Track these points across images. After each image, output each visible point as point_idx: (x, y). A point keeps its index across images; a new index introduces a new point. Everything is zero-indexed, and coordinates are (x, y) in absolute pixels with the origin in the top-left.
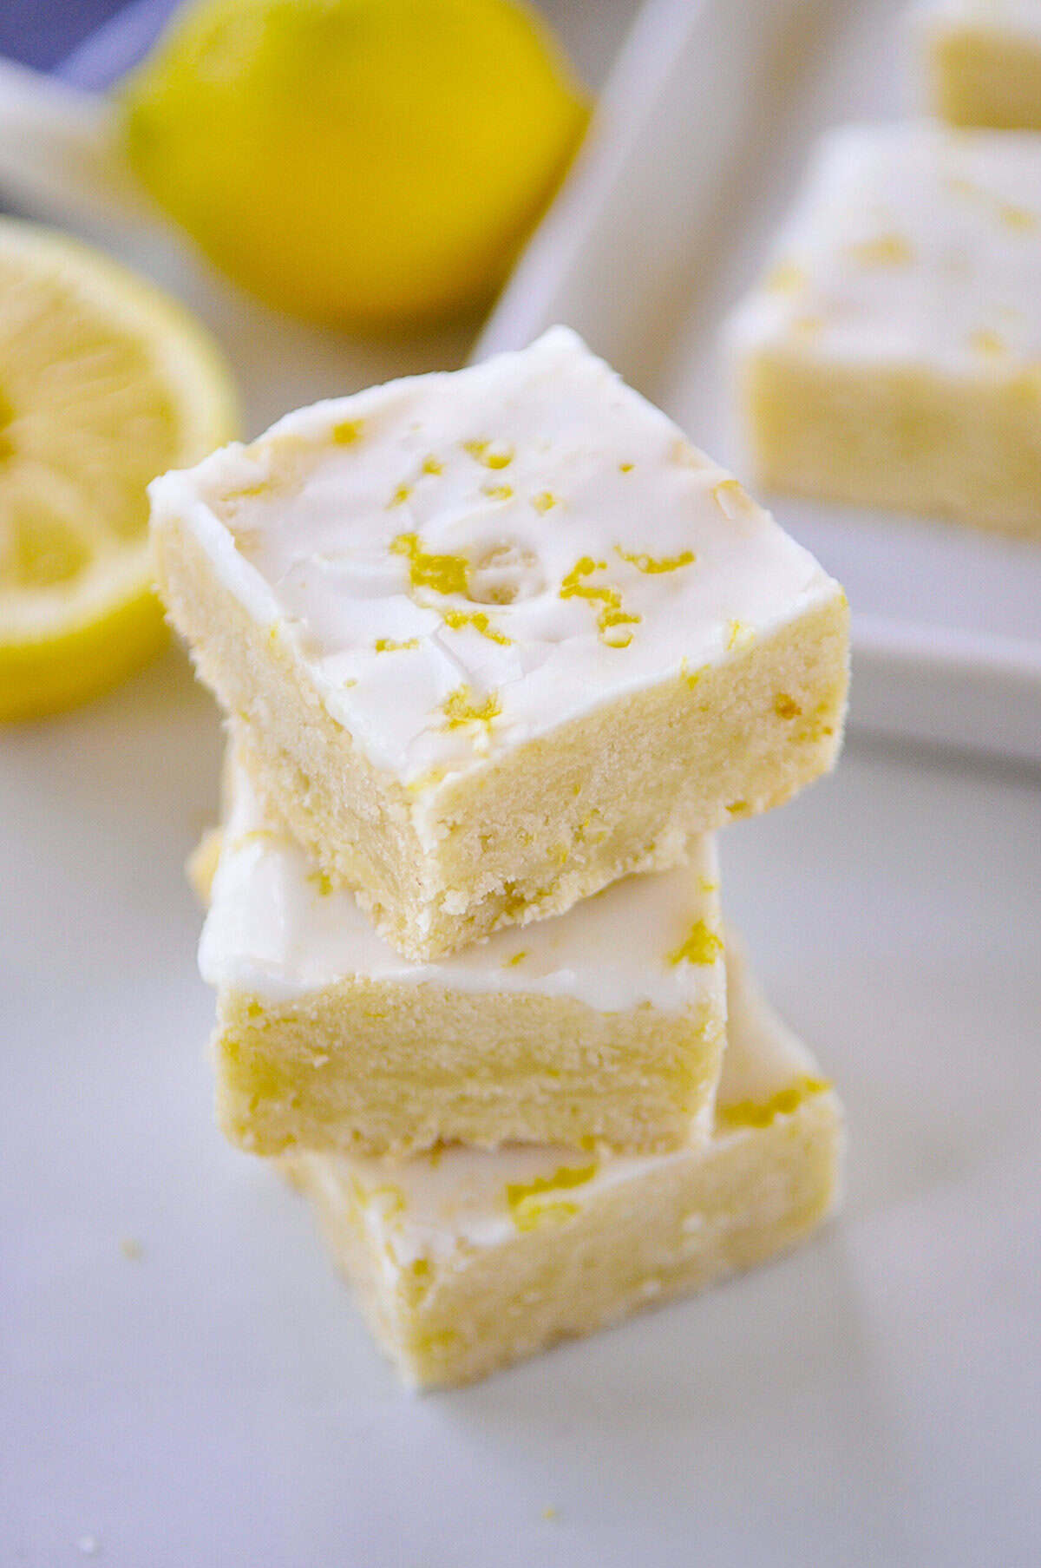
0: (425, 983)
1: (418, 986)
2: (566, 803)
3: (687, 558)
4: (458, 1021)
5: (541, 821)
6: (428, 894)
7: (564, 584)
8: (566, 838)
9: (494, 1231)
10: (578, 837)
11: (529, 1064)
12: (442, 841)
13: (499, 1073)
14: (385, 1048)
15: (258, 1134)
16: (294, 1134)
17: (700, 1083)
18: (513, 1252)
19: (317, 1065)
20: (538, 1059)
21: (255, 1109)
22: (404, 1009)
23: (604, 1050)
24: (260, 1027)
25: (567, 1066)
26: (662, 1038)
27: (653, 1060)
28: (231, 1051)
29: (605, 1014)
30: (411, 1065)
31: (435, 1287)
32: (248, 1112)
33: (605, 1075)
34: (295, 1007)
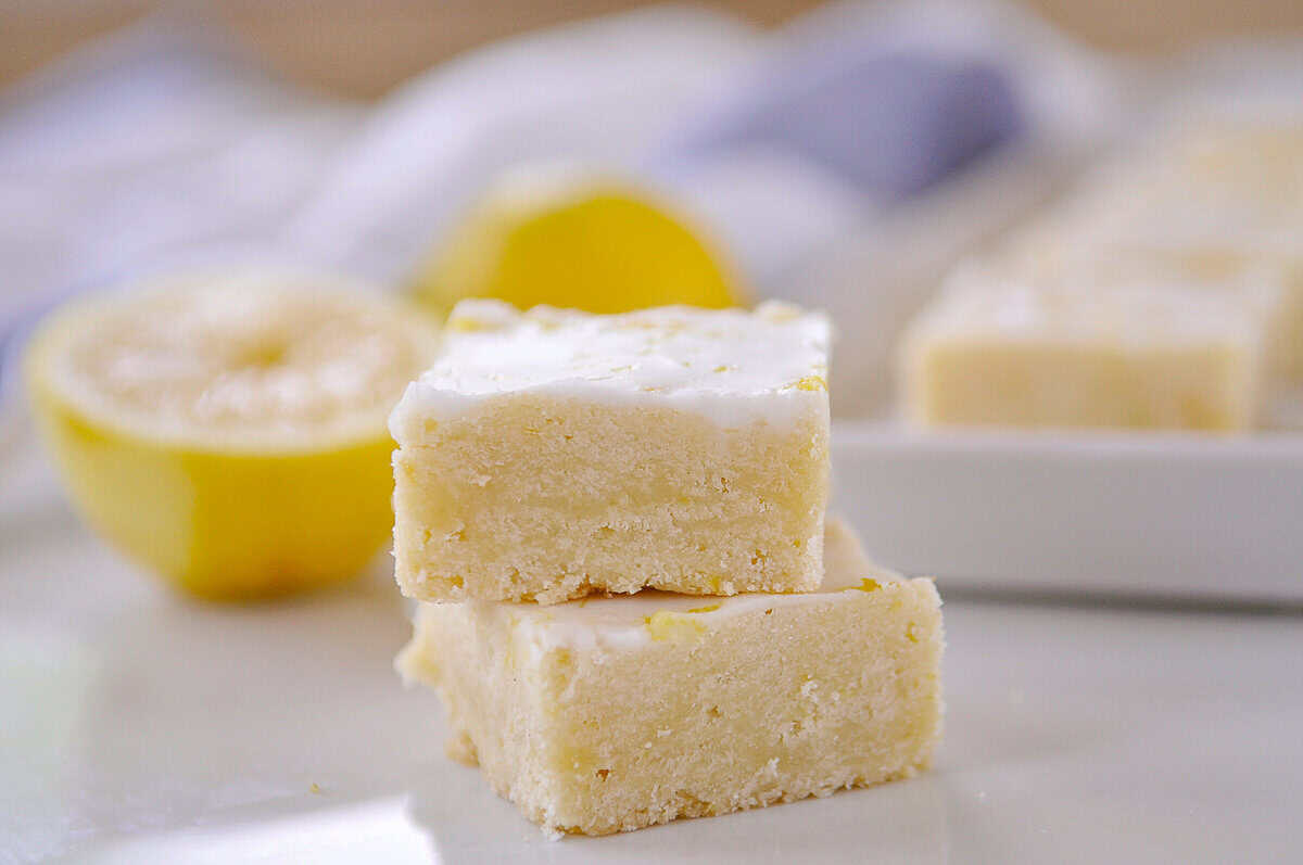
0: (574, 398)
1: (569, 399)
4: (603, 438)
9: (632, 637)
11: (664, 492)
13: (637, 501)
14: (540, 469)
15: (430, 573)
16: (463, 573)
17: (809, 509)
18: (647, 663)
19: (482, 484)
20: (670, 483)
21: (429, 543)
22: (556, 423)
23: (726, 473)
24: (434, 445)
25: (695, 492)
26: (775, 458)
27: (769, 483)
28: (410, 470)
29: (728, 431)
30: (561, 491)
31: (576, 678)
32: (422, 545)
33: (727, 502)
34: (464, 419)
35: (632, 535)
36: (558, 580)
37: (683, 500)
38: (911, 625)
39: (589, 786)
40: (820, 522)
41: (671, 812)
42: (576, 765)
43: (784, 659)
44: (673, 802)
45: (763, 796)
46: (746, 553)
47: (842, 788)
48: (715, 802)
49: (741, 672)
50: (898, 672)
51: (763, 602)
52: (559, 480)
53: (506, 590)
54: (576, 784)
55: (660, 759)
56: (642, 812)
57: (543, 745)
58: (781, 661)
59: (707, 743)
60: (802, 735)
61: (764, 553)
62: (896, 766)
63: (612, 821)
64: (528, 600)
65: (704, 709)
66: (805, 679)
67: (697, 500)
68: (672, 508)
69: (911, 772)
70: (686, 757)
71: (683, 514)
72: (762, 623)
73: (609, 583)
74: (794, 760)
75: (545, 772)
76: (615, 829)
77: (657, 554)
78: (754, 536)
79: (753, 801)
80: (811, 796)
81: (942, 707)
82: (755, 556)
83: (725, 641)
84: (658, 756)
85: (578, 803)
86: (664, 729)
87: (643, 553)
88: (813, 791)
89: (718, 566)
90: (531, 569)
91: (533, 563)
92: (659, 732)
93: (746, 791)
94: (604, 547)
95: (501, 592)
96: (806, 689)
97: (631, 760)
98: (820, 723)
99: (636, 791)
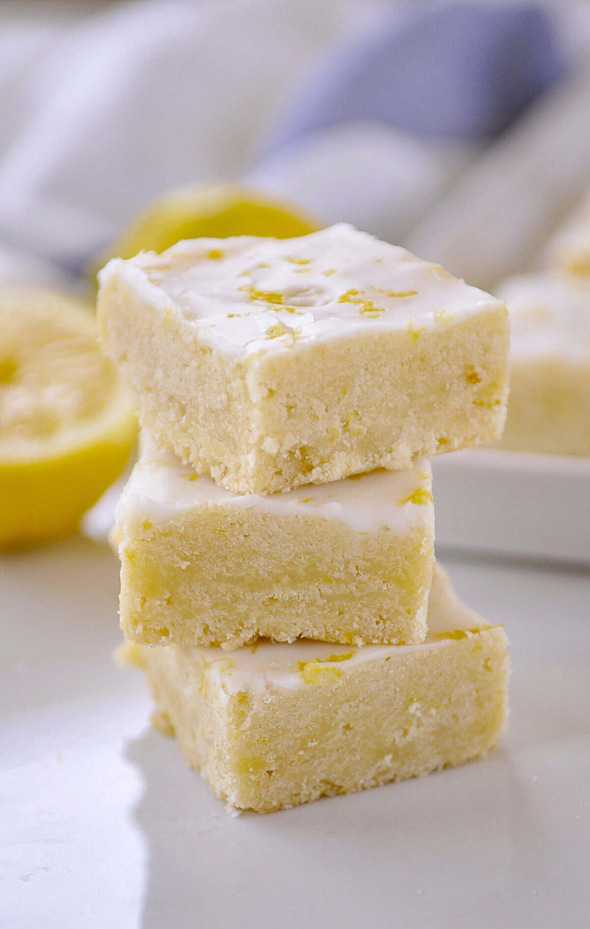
0: (251, 508)
1: (247, 509)
2: (339, 400)
3: (413, 293)
4: (271, 537)
5: (324, 407)
6: (253, 439)
7: (340, 299)
8: (338, 426)
9: (291, 682)
10: (346, 428)
11: (314, 575)
12: (263, 399)
13: (295, 580)
14: (225, 558)
15: (145, 627)
16: (168, 627)
17: (419, 589)
18: (302, 699)
19: (183, 567)
20: (319, 569)
21: (144, 606)
22: (237, 526)
23: (360, 563)
24: (149, 540)
25: (337, 575)
26: (395, 553)
27: (389, 570)
28: (131, 556)
29: (361, 533)
30: (241, 572)
31: (251, 713)
32: (140, 607)
33: (360, 582)
34: (171, 522)
35: (292, 602)
36: (237, 633)
37: (328, 580)
38: (487, 660)
39: (259, 782)
40: (426, 598)
41: (316, 794)
42: (251, 770)
43: (398, 689)
44: (317, 788)
45: (381, 779)
46: (372, 617)
47: (435, 770)
48: (346, 785)
49: (367, 700)
50: (477, 691)
51: (384, 652)
52: (239, 565)
53: (200, 639)
54: (250, 780)
55: (309, 761)
56: (296, 795)
57: (228, 757)
58: (395, 691)
59: (342, 748)
60: (409, 738)
61: (385, 617)
62: (474, 752)
63: (275, 803)
64: (215, 645)
65: (340, 727)
66: (412, 701)
67: (338, 580)
68: (320, 586)
69: (484, 753)
70: (327, 757)
71: (327, 590)
72: (383, 667)
73: (273, 635)
74: (401, 754)
75: (230, 774)
76: (277, 808)
77: (308, 617)
78: (378, 605)
79: (373, 783)
80: (414, 777)
81: (507, 711)
82: (379, 620)
83: (356, 681)
84: (307, 758)
85: (252, 793)
86: (312, 741)
87: (298, 615)
88: (416, 772)
89: (352, 625)
90: (218, 626)
91: (219, 621)
92: (309, 743)
93: (369, 776)
94: (271, 611)
95: (196, 640)
96: (413, 708)
97: (289, 762)
98: (421, 729)
99: (293, 782)
